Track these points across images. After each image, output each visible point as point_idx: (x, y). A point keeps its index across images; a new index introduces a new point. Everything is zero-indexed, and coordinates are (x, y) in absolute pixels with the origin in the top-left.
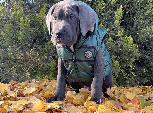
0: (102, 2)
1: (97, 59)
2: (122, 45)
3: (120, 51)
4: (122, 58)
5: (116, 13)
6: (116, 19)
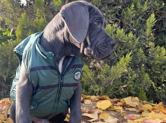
0: (132, 9)
2: (153, 57)
3: (151, 64)
4: (153, 71)
5: (147, 21)
6: (148, 28)
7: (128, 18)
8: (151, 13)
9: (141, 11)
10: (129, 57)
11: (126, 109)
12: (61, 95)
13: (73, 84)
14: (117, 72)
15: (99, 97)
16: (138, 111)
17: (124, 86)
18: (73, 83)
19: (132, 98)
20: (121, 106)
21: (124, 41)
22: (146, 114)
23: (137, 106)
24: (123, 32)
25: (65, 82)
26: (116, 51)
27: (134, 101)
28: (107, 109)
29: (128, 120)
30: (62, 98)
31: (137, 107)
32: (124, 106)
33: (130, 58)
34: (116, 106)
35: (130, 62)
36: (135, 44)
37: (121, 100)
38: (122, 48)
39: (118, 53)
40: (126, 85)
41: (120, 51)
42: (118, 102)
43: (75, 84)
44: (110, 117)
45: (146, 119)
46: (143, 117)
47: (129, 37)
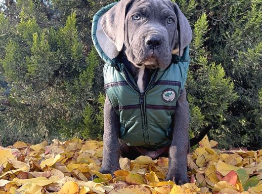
1: (180, 104)
5: (196, 25)
6: (196, 36)
8: (201, 13)
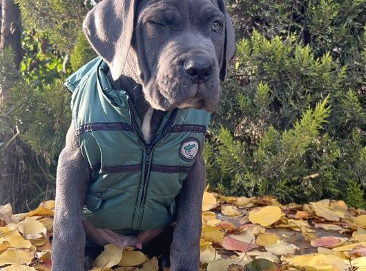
0: (330, 1)
7: (321, 21)
9: (351, 4)
10: (322, 108)
11: (317, 226)
12: (149, 189)
13: (176, 166)
14: (296, 144)
15: (254, 201)
16: (344, 230)
17: (313, 176)
18: (177, 164)
19: (331, 202)
20: (304, 219)
21: (311, 74)
22: (362, 235)
23: (341, 219)
24: (310, 53)
25: (157, 160)
26: (294, 98)
27: (336, 209)
28: (273, 225)
29: (319, 249)
30: (151, 196)
31: (341, 222)
32: (312, 219)
33: (325, 111)
34: (294, 219)
35: (325, 119)
36: (338, 81)
37: (306, 206)
38: (307, 90)
39: (298, 101)
40: (317, 175)
41: (302, 97)
42: (298, 212)
43: (183, 167)
44: (279, 241)
45: (361, 246)
46: (353, 242)
47: (324, 63)
